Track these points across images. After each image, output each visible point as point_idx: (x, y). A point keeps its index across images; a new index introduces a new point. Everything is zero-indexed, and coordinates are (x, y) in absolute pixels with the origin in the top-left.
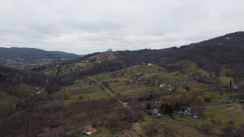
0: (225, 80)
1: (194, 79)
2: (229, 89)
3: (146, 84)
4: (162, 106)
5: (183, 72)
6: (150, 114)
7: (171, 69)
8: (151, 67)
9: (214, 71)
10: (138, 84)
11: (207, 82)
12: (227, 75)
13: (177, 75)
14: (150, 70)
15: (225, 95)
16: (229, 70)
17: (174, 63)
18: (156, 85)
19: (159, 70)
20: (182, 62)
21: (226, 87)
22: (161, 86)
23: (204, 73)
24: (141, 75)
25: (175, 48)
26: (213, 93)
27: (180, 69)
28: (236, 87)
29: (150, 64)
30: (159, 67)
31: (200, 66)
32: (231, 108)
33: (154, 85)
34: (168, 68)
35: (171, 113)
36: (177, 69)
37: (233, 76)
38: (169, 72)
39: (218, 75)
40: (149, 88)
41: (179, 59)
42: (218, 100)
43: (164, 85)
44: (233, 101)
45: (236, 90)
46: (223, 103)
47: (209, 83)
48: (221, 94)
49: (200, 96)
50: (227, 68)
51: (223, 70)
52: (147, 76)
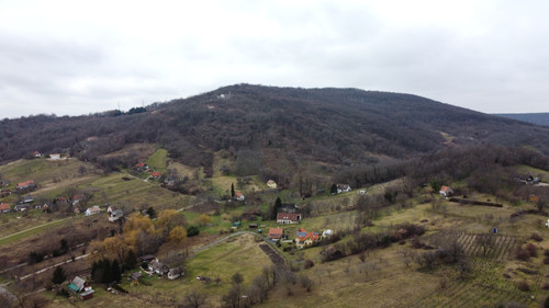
0: (223, 183)
1: (164, 186)
2: (230, 202)
3: (48, 211)
4: (95, 267)
5: (139, 173)
6: (65, 294)
7: (111, 167)
8: (60, 164)
9: (202, 165)
10: (25, 215)
11: (191, 190)
12: (227, 172)
13: (126, 179)
14: (58, 174)
15: (224, 215)
16: (228, 162)
17: (118, 149)
18: (77, 210)
19: (82, 171)
20: (136, 147)
21: (225, 198)
22: (88, 212)
23: (184, 171)
24: (31, 189)
25: (117, 113)
26: (203, 216)
27: (132, 165)
28: (242, 197)
29: (55, 157)
30: (81, 164)
31: (175, 156)
32: (236, 244)
33: (70, 211)
34: (103, 164)
35: (118, 279)
36: (125, 166)
37: (237, 174)
38: (106, 174)
39: (209, 175)
40: (55, 221)
41: (128, 141)
42: (212, 229)
43: (96, 208)
44: (239, 226)
45: (242, 203)
46: (221, 233)
47: (193, 194)
48: (217, 214)
49: (177, 228)
50: (225, 157)
51: (220, 163)
52: (50, 188)
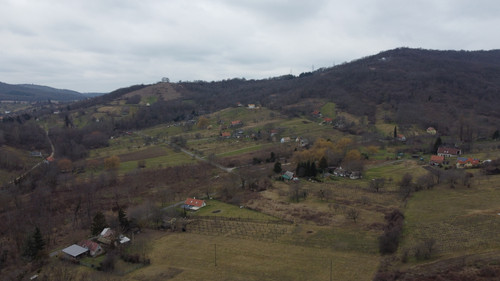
0: (387, 129)
1: (336, 128)
2: (393, 141)
3: (256, 139)
4: (299, 166)
5: (314, 118)
6: (282, 179)
7: (293, 114)
8: (256, 111)
9: (366, 114)
10: (240, 140)
11: (359, 131)
12: (388, 121)
13: (305, 122)
14: (255, 117)
15: (388, 149)
16: (389, 113)
17: (296, 102)
18: (274, 139)
19: (272, 115)
20: (311, 100)
21: (388, 139)
22: (283, 140)
23: (349, 118)
24: (241, 125)
25: (290, 77)
26: (372, 147)
27: (309, 114)
28: (404, 138)
29: (251, 106)
30: (270, 111)
31: (342, 107)
32: (402, 166)
33: (269, 140)
34: (287, 112)
35: (315, 175)
36: (304, 114)
37: (397, 122)
38: (290, 118)
39: (373, 122)
40: (260, 145)
41: (303, 96)
42: (379, 157)
43: (288, 138)
44: (403, 157)
45: (404, 143)
46: (388, 159)
47: (360, 134)
48: (383, 148)
49: (353, 151)
50: (387, 109)
51: (381, 114)
52: (252, 126)
